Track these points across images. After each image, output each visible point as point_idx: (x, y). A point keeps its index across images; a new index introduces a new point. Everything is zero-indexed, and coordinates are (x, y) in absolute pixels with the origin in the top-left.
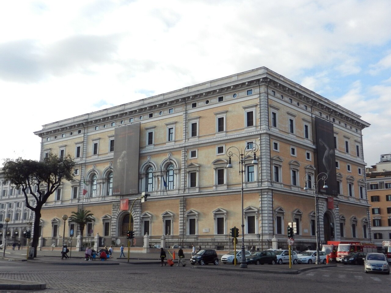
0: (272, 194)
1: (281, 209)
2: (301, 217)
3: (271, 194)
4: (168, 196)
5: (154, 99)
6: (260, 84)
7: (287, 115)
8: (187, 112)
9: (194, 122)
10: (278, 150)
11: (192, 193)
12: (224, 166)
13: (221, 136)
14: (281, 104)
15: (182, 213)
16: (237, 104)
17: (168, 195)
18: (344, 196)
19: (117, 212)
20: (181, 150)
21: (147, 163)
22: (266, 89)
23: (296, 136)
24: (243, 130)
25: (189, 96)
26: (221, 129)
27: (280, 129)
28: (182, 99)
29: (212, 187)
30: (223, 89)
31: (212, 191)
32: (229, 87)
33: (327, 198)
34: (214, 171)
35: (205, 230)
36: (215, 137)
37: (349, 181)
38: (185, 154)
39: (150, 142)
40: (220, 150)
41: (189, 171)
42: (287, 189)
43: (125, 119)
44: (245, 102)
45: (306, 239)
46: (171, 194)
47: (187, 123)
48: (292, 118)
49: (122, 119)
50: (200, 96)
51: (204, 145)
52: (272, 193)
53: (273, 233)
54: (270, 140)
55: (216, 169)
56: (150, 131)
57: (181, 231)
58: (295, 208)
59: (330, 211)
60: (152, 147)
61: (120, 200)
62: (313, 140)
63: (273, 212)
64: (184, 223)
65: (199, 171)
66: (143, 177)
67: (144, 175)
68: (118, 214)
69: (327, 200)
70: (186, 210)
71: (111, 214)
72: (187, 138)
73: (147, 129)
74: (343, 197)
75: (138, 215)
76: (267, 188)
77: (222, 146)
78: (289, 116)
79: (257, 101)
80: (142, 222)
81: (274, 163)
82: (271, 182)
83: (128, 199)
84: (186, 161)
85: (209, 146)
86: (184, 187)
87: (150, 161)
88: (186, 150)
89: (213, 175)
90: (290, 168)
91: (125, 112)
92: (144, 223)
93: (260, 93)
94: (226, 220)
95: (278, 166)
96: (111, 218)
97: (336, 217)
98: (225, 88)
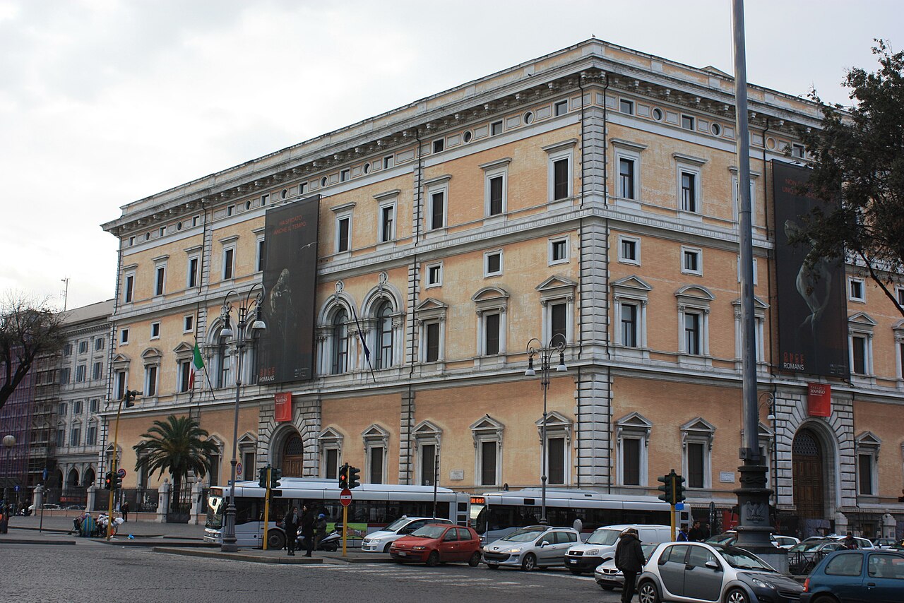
0: (609, 379)
1: (636, 420)
2: (710, 440)
3: (605, 378)
4: (376, 386)
5: (354, 131)
6: (582, 87)
7: (673, 161)
8: (422, 164)
9: (436, 189)
10: (637, 262)
11: (426, 378)
12: (500, 306)
13: (497, 226)
14: (650, 135)
15: (406, 429)
16: (532, 141)
17: (375, 383)
18: (878, 380)
19: (270, 427)
20: (407, 265)
21: (334, 299)
22: (599, 99)
23: (704, 218)
24: (543, 211)
25: (423, 122)
26: (496, 208)
27: (647, 202)
28: (408, 130)
29: (472, 361)
30: (498, 102)
31: (469, 373)
32: (511, 98)
33: (806, 385)
34: (479, 319)
35: (456, 473)
36: (481, 230)
37: (899, 336)
38: (415, 274)
39: (343, 246)
40: (494, 264)
41: (424, 321)
42: (665, 365)
43: (291, 186)
44: (550, 134)
45: (726, 498)
46: (384, 380)
47: (423, 193)
48: (691, 169)
49: (284, 186)
50: (449, 122)
51: (458, 251)
52: (609, 375)
53: (609, 483)
54: (607, 235)
55: (481, 314)
56: (342, 216)
57: (402, 477)
58: (692, 415)
59: (817, 420)
60: (345, 257)
61: (274, 396)
62: (766, 225)
63: (609, 428)
64: (408, 456)
65: (445, 319)
66: (325, 335)
67: (329, 331)
68: (272, 430)
69: (806, 391)
70: (415, 423)
71: (257, 431)
72: (421, 233)
73: (336, 211)
74: (874, 382)
75: (312, 435)
76: (591, 363)
77: (497, 253)
78: (679, 164)
79: (575, 133)
80: (322, 451)
81: (618, 295)
82: (607, 347)
83: (291, 392)
84: (419, 293)
85: (468, 252)
86: (413, 362)
87: (340, 296)
88: (418, 265)
89: (476, 329)
90: (678, 308)
91: (287, 168)
92: (325, 453)
93: (583, 111)
94: (500, 447)
95: (634, 303)
96: (257, 440)
97: (841, 439)
98: (504, 99)
